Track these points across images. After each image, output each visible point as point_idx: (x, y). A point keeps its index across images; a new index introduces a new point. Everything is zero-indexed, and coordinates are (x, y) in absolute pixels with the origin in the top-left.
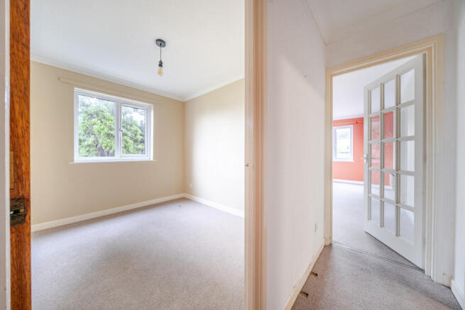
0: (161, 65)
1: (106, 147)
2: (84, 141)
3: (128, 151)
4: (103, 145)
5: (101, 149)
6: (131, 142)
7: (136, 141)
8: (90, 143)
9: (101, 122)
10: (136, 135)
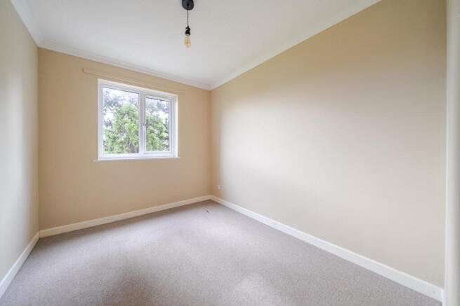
0: (188, 32)
1: (136, 144)
2: (118, 138)
3: (155, 148)
4: (134, 142)
5: (131, 146)
6: (157, 138)
7: (161, 138)
8: (123, 140)
9: (132, 120)
10: (161, 132)
